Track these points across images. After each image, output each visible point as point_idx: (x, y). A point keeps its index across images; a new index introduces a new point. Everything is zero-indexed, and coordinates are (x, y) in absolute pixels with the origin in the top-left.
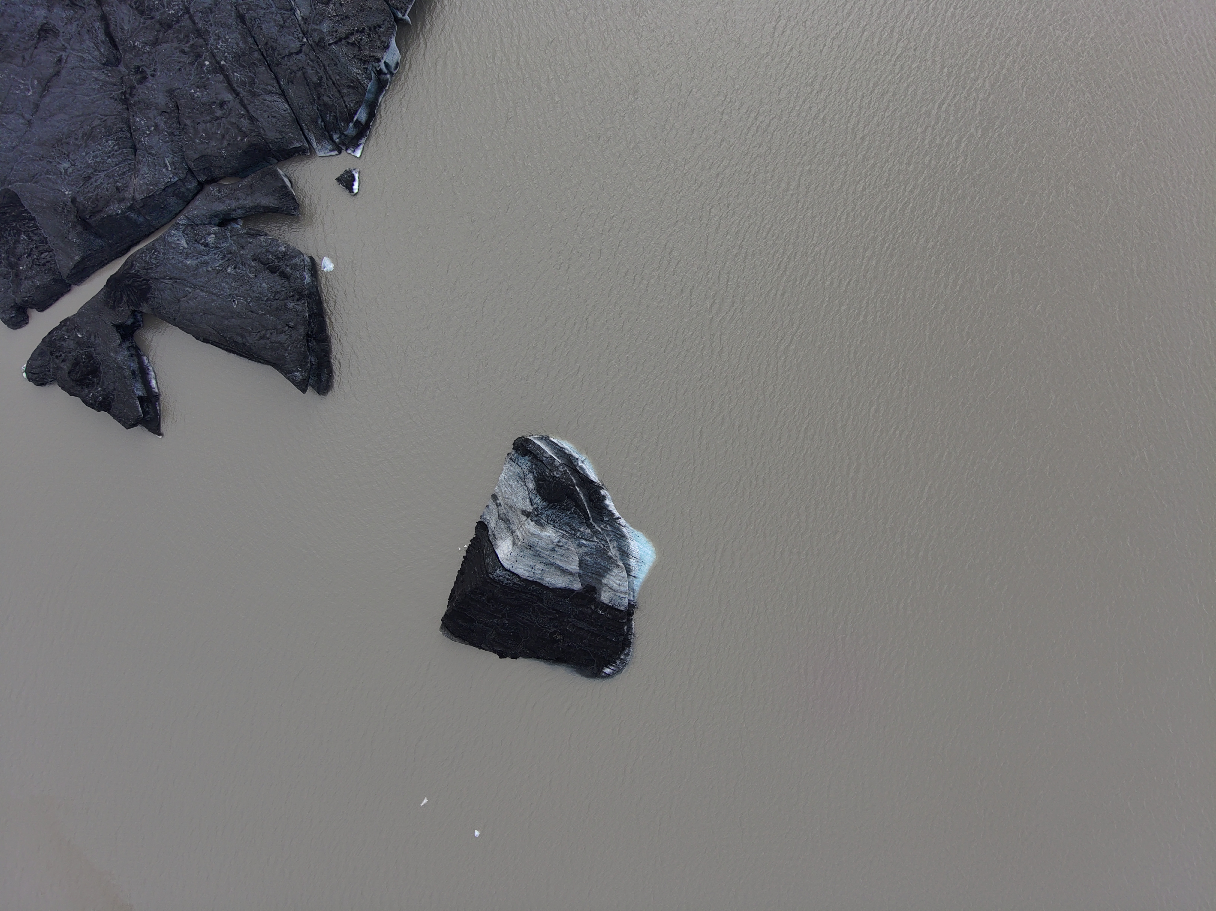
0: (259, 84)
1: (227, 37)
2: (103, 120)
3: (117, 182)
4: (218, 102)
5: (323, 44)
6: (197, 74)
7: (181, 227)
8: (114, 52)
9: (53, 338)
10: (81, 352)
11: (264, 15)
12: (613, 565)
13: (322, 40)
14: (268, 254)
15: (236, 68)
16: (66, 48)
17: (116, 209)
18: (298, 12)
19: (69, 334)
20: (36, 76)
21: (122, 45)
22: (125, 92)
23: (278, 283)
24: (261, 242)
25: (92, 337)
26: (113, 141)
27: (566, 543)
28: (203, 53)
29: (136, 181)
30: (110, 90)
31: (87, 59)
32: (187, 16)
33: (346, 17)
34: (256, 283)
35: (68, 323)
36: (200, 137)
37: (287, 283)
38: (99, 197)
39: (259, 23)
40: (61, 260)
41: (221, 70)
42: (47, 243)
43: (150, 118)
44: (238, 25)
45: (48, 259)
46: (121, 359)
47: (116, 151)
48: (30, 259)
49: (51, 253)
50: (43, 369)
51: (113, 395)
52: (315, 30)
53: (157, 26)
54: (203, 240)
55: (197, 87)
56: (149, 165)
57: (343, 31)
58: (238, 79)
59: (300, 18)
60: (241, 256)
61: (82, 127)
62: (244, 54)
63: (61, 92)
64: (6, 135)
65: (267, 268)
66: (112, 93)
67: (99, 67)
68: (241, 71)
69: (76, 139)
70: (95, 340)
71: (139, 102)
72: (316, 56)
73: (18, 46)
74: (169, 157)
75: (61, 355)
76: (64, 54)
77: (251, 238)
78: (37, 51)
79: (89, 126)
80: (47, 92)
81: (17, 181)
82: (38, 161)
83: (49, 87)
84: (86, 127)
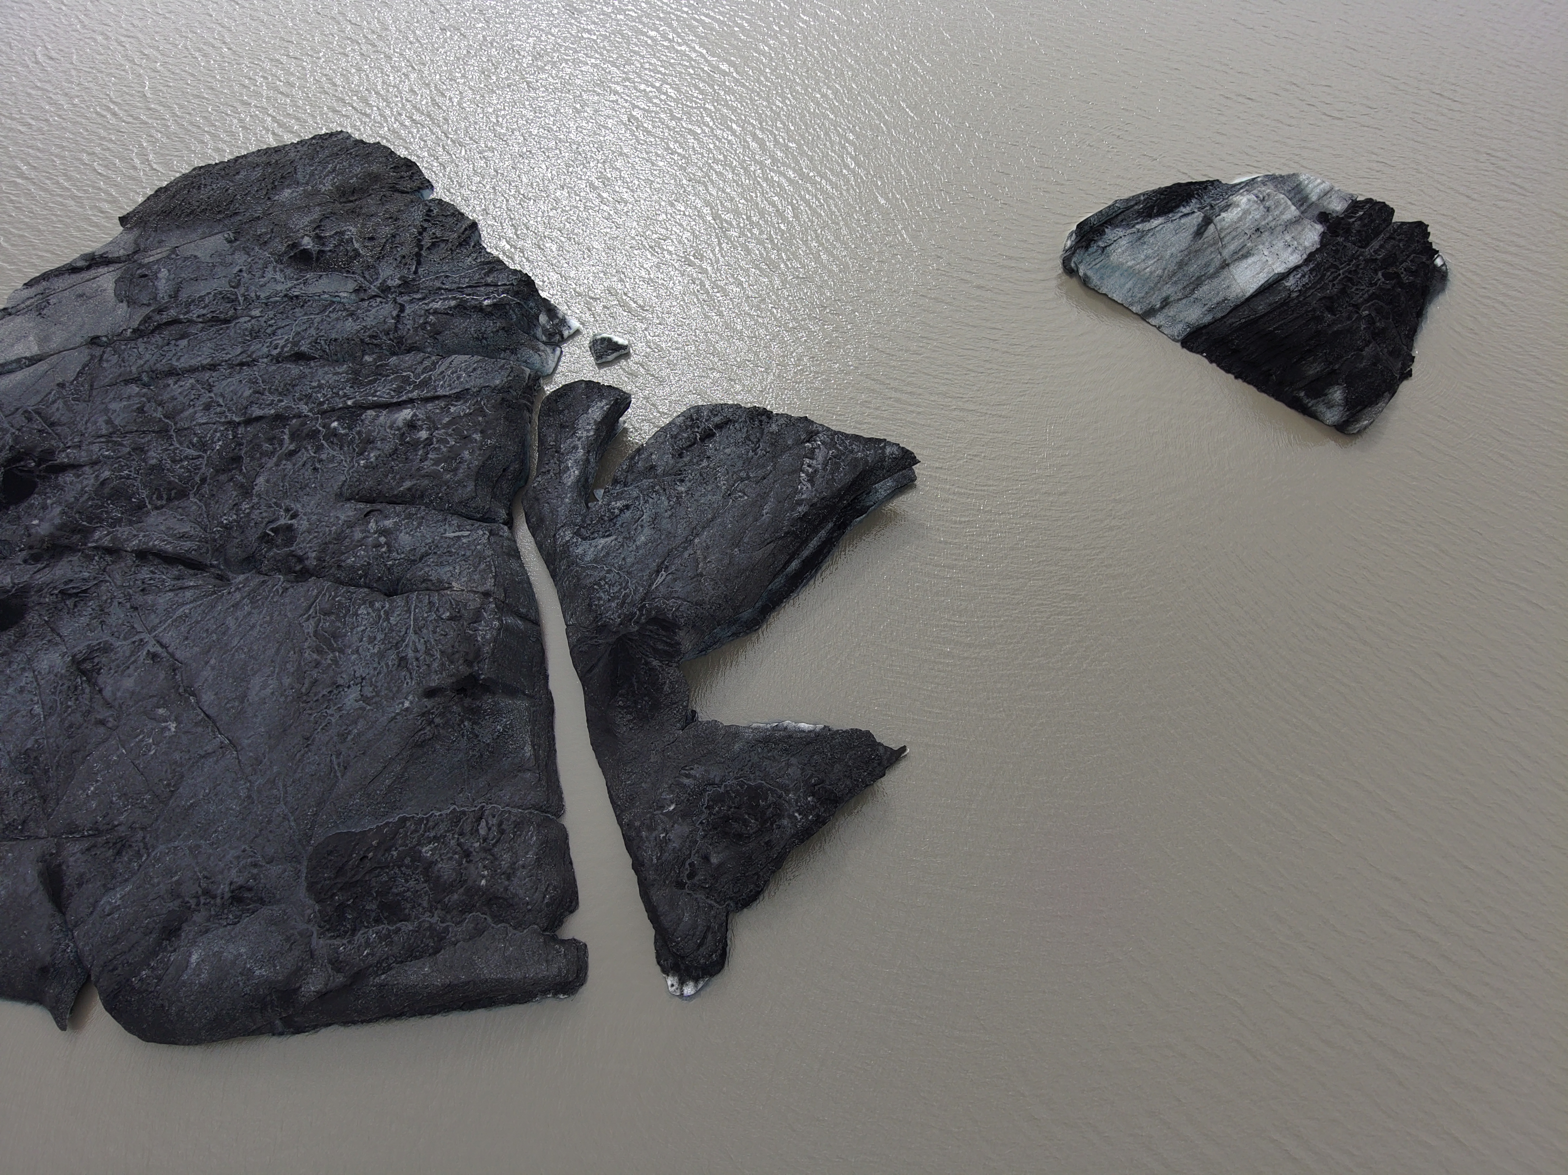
0: (413, 373)
1: (315, 384)
2: (313, 614)
3: (439, 616)
4: (404, 430)
6: (341, 446)
8: (205, 573)
11: (317, 330)
14: (680, 438)
15: (371, 389)
16: (142, 640)
17: (488, 627)
19: (658, 829)
20: (148, 708)
21: (206, 553)
24: (657, 443)
25: (686, 781)
28: (314, 425)
29: (457, 587)
30: (269, 591)
31: (187, 611)
34: (721, 460)
36: (445, 471)
37: (736, 423)
38: (449, 650)
40: (511, 797)
41: (359, 408)
42: (463, 813)
43: (363, 540)
44: (308, 364)
55: (361, 453)
56: (441, 562)
57: (408, 249)
58: (388, 394)
65: (702, 442)
66: (277, 590)
67: (215, 597)
68: (379, 386)
69: (318, 665)
70: (694, 777)
71: (323, 551)
73: (70, 726)
74: (445, 530)
76: (149, 647)
78: (107, 693)
79: (307, 639)
80: (193, 694)
81: (315, 814)
82: (310, 751)
83: (185, 690)
84: (306, 644)
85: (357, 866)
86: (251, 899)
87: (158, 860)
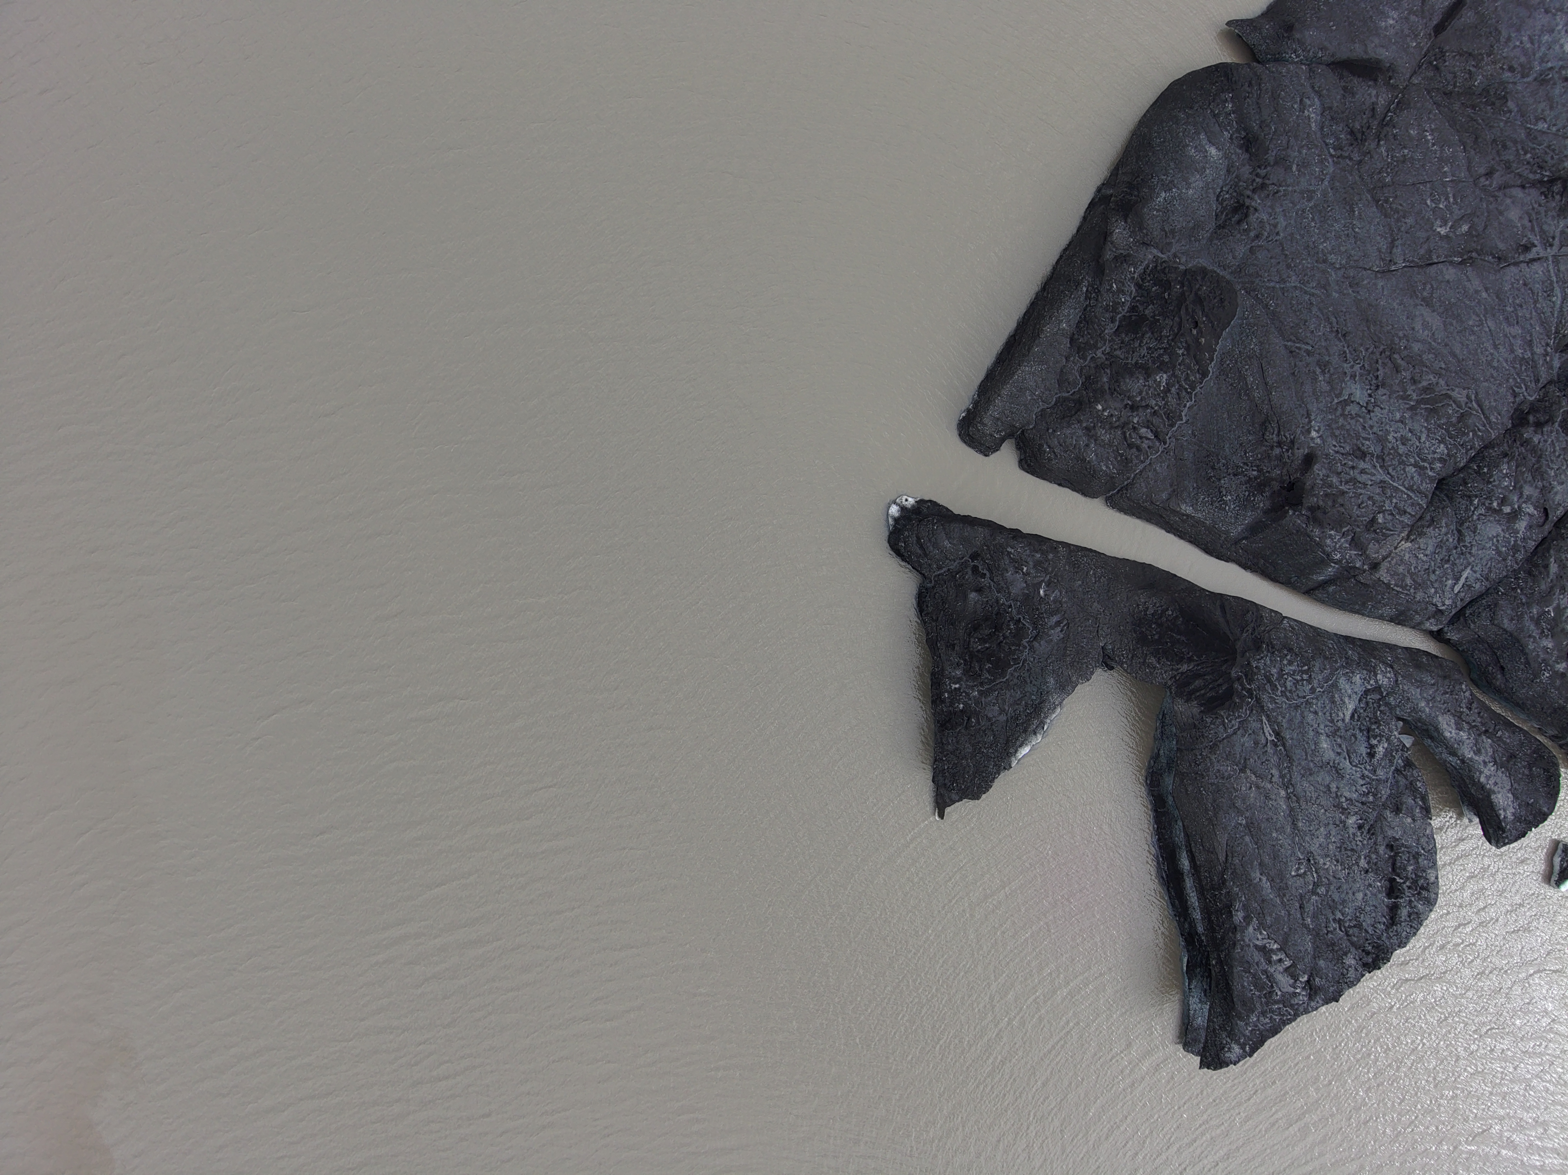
3: (1383, 511)
10: (1016, 614)
19: (1033, 570)
20: (1475, 219)
25: (1055, 618)
30: (1523, 380)
34: (1354, 880)
36: (1543, 610)
40: (1156, 472)
42: (1172, 424)
43: (1520, 491)
45: (1144, 445)
49: (1156, 443)
56: (1441, 547)
66: (1520, 386)
69: (1413, 380)
70: (1053, 627)
73: (1504, 146)
74: (1476, 572)
76: (1539, 248)
78: (1518, 193)
79: (1448, 386)
80: (1460, 263)
81: (1266, 306)
82: (1332, 331)
83: (1471, 258)
84: (1442, 382)
85: (1193, 317)
86: (1230, 219)
87: (1321, 162)
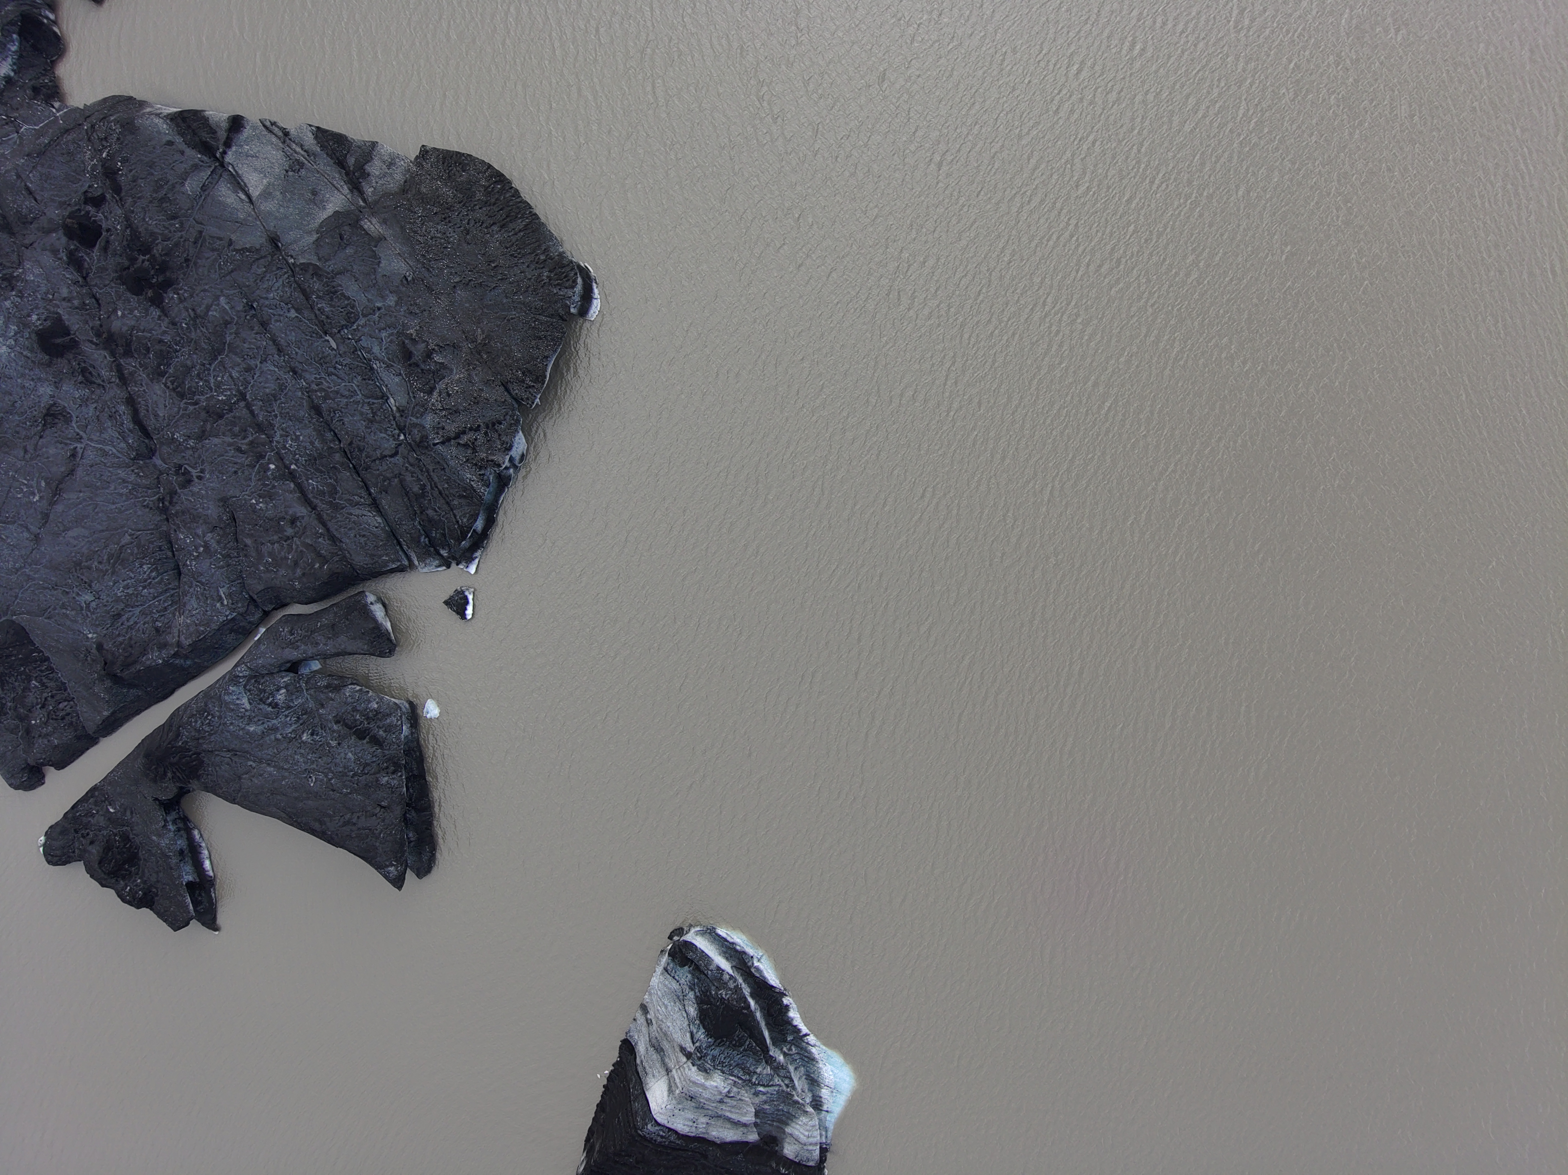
0: (342, 494)
1: (298, 434)
2: (135, 536)
3: (157, 621)
4: (288, 517)
5: (426, 444)
6: (259, 480)
7: (241, 680)
8: (146, 441)
9: (78, 814)
10: (114, 831)
11: (347, 405)
12: (799, 1112)
13: (424, 438)
14: (355, 714)
15: (312, 473)
16: (81, 438)
17: (155, 658)
18: (392, 400)
19: (97, 808)
20: (43, 474)
21: (158, 434)
22: (163, 498)
23: (368, 752)
24: (346, 698)
25: (128, 813)
26: (149, 566)
27: (739, 1093)
28: (266, 453)
29: (181, 620)
30: (142, 496)
31: (110, 453)
32: (242, 404)
33: (456, 412)
34: (339, 754)
35: (97, 793)
36: (265, 564)
37: (379, 750)
38: (133, 642)
39: (340, 416)
40: (85, 712)
41: (292, 476)
42: (66, 690)
43: (198, 536)
44: (312, 418)
45: (68, 710)
46: (166, 844)
47: (154, 579)
48: (44, 711)
49: (72, 703)
50: (65, 851)
51: (156, 888)
52: (415, 425)
53: (203, 415)
54: (271, 699)
55: (260, 497)
56: (198, 598)
57: (452, 428)
58: (313, 488)
59: (394, 408)
60: (320, 715)
61: (106, 547)
62: (321, 457)
63: (78, 498)
64: (6, 552)
65: (355, 733)
66: (146, 500)
67: (127, 464)
68: (317, 478)
69: (100, 563)
70: (132, 818)
71: (183, 513)
72: (417, 459)
73: (18, 433)
74: (224, 586)
75: (88, 834)
76: (79, 446)
77: (333, 693)
78: (42, 441)
79: (116, 544)
80: (58, 497)
81: (23, 612)
82: (51, 590)
83: (60, 490)
84: (112, 546)
